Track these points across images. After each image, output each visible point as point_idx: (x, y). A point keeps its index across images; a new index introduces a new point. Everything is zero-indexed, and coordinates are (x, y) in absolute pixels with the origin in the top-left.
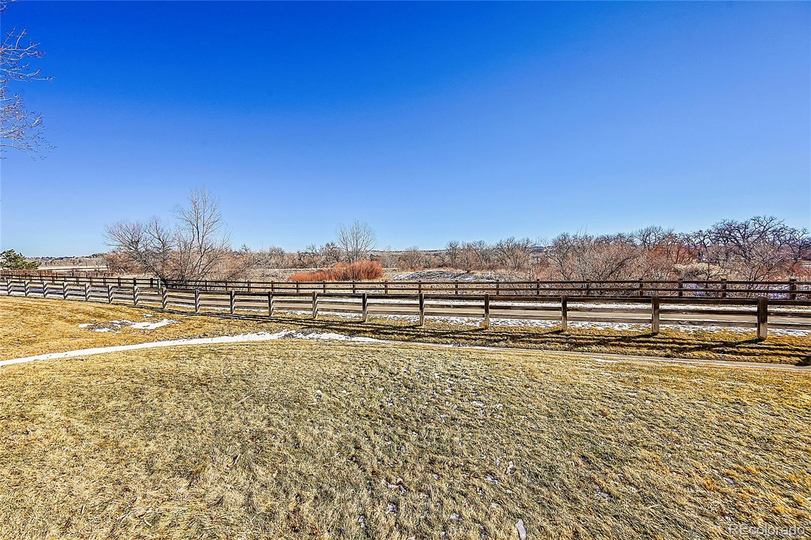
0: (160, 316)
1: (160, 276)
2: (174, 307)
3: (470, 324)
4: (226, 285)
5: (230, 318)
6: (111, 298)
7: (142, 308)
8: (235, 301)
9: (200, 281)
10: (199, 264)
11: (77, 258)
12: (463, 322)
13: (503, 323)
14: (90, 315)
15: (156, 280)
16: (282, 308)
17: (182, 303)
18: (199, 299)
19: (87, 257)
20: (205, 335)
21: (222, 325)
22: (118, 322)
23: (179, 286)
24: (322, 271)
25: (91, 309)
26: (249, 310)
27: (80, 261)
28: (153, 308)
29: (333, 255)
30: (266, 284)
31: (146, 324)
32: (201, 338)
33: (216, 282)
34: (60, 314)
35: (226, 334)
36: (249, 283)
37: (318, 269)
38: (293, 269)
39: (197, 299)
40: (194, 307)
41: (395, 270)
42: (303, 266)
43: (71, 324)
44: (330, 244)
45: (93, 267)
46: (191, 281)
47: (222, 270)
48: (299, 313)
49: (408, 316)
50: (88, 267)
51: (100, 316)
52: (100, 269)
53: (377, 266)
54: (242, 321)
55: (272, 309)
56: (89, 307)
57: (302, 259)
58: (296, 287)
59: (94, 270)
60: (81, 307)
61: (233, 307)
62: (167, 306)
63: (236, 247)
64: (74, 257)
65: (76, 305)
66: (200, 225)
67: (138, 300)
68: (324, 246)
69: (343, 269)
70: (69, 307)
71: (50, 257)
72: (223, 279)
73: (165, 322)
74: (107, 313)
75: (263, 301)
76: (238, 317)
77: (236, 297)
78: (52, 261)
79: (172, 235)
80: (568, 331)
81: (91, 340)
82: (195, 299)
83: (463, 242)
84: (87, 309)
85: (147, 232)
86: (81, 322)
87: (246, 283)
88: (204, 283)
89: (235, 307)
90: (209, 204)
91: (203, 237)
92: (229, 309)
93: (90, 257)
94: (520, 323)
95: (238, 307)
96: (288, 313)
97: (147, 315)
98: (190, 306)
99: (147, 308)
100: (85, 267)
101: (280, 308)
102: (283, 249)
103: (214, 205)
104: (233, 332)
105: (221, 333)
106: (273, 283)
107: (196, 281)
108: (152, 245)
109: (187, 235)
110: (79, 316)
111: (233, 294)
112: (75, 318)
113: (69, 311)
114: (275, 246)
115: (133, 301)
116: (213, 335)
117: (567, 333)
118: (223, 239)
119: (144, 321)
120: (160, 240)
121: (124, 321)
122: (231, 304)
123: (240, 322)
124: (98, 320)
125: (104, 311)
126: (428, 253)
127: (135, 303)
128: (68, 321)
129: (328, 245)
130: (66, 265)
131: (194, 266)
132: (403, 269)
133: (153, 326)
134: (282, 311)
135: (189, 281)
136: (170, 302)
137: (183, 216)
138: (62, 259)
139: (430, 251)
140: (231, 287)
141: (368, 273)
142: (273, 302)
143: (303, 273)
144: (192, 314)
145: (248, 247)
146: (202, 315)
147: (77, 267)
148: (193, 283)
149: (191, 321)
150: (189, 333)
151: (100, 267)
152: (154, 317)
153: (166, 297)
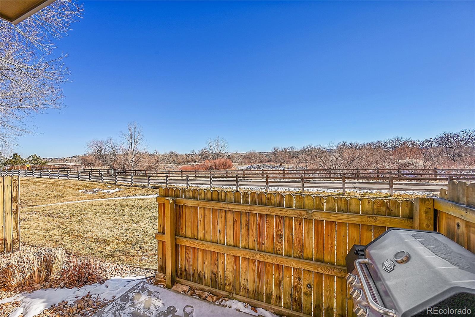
0: (114, 187)
1: (112, 168)
2: (121, 183)
3: (260, 190)
4: (146, 172)
5: (147, 188)
6: (90, 179)
7: (105, 183)
8: (150, 179)
9: (132, 170)
10: (132, 162)
11: (65, 158)
12: (258, 189)
13: (276, 190)
14: (83, 186)
15: (110, 170)
16: (172, 183)
17: (125, 181)
18: (133, 179)
19: (70, 158)
20: (136, 195)
21: (144, 191)
22: (96, 190)
23: (122, 173)
24: (198, 165)
25: (82, 184)
26: (157, 184)
27: (66, 160)
28: (111, 183)
29: (205, 155)
30: (166, 172)
31: (108, 190)
32: (134, 196)
33: (140, 171)
34: (69, 186)
35: (145, 194)
36: (157, 171)
37: (196, 163)
38: (182, 164)
39: (132, 179)
40: (130, 183)
41: (240, 164)
42: (188, 162)
43: (75, 190)
44: (204, 149)
45: (74, 163)
46: (128, 170)
47: (143, 164)
48: (180, 185)
49: (232, 186)
50: (71, 163)
51: (87, 187)
52: (78, 165)
53: (229, 162)
54: (153, 189)
55: (167, 183)
56: (82, 183)
57: (188, 158)
58: (181, 173)
59: (74, 165)
60: (78, 183)
61: (149, 183)
62: (117, 182)
63: (151, 152)
64: (63, 158)
65: (75, 182)
66: (133, 141)
67: (103, 180)
68: (200, 150)
69: (210, 164)
70: (72, 182)
71: (50, 158)
72: (144, 169)
73: (117, 190)
74: (90, 185)
75: (163, 180)
76: (151, 187)
77: (151, 178)
78: (52, 160)
79: (118, 146)
80: (305, 193)
81: (86, 197)
82: (131, 179)
83: (282, 147)
84: (81, 183)
85: (106, 145)
86: (79, 189)
87: (155, 171)
88: (135, 171)
89: (150, 183)
90: (137, 130)
91: (134, 147)
92: (147, 184)
93: (72, 158)
94: (284, 189)
95: (151, 183)
96: (175, 186)
97: (109, 187)
98: (128, 182)
99: (108, 183)
100: (70, 163)
101: (171, 183)
102: (177, 152)
103: (140, 130)
104: (149, 194)
105: (143, 194)
106: (169, 171)
107: (130, 171)
108: (108, 152)
109: (126, 146)
110: (78, 187)
111: (149, 176)
112: (76, 188)
113: (73, 184)
114: (173, 150)
115: (101, 180)
116: (140, 195)
117: (304, 194)
118: (144, 148)
119: (107, 189)
120: (113, 149)
121: (99, 189)
122: (148, 181)
123: (152, 190)
124: (86, 188)
125: (88, 184)
126: (261, 154)
127: (102, 181)
128: (73, 189)
129: (202, 150)
130: (60, 162)
131: (130, 162)
132: (245, 163)
133: (112, 191)
134: (171, 184)
135: (127, 170)
136: (119, 180)
137: (124, 137)
138: (57, 159)
139: (263, 153)
140: (148, 173)
141: (224, 166)
142: (168, 180)
143: (187, 166)
144: (129, 186)
145: (158, 151)
146: (134, 186)
147: (65, 163)
148: (129, 171)
149: (129, 189)
150: (129, 194)
151: (78, 163)
152: (112, 187)
153: (117, 178)
